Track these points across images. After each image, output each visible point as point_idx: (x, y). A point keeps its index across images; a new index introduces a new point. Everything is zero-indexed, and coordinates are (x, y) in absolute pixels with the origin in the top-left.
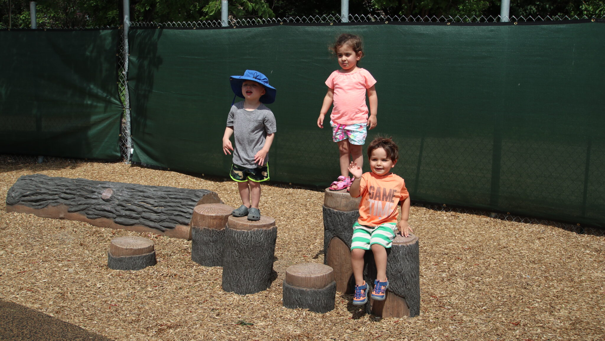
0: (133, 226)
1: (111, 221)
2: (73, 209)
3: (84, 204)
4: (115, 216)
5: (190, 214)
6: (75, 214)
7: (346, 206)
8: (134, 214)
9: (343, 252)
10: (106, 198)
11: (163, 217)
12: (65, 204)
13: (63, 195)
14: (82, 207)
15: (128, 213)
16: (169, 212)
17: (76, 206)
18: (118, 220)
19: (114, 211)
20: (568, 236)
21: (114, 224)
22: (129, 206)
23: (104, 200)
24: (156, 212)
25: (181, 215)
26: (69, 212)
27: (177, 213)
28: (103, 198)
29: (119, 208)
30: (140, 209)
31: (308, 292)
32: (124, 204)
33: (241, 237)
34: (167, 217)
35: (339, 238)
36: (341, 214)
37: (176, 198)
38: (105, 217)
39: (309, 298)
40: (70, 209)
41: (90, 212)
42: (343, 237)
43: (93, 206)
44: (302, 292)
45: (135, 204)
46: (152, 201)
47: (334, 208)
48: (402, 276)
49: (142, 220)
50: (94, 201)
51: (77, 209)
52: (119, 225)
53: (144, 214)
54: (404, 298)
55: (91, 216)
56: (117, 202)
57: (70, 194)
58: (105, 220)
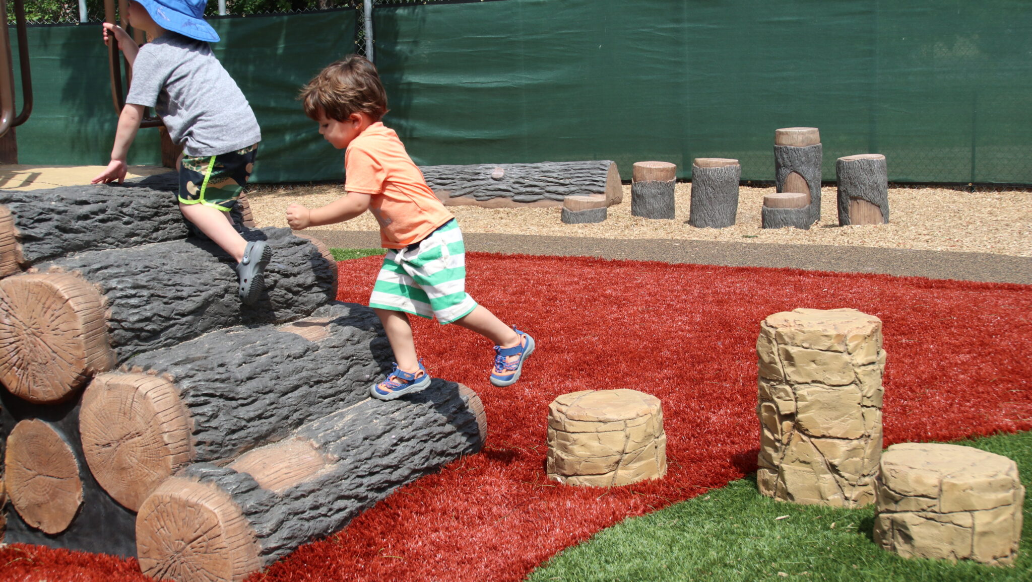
0: (536, 203)
1: (509, 200)
2: (457, 194)
3: (470, 187)
4: (512, 194)
5: (604, 182)
6: (460, 198)
7: (803, 141)
8: (537, 190)
9: (800, 185)
10: (498, 177)
11: (572, 188)
12: (445, 190)
13: (439, 181)
14: (468, 190)
15: (529, 189)
16: (578, 183)
17: (459, 190)
18: (517, 197)
19: (511, 189)
20: (961, 195)
21: (513, 204)
22: (527, 182)
23: (495, 179)
24: (563, 185)
25: (594, 185)
26: (451, 197)
27: (588, 183)
28: (494, 177)
29: (516, 186)
30: (542, 184)
31: (791, 211)
32: (521, 180)
33: (716, 174)
34: (577, 188)
35: (797, 172)
36: (798, 150)
37: (582, 169)
38: (501, 196)
39: (793, 216)
40: (453, 194)
41: (481, 194)
42: (800, 171)
43: (483, 188)
44: (787, 212)
45: (534, 180)
46: (555, 175)
47: (791, 145)
48: (877, 186)
49: (547, 195)
50: (482, 182)
51: (462, 192)
52: (518, 203)
53: (548, 189)
54: (879, 207)
55: (482, 198)
56: (512, 180)
57: (448, 179)
58: (500, 199)
